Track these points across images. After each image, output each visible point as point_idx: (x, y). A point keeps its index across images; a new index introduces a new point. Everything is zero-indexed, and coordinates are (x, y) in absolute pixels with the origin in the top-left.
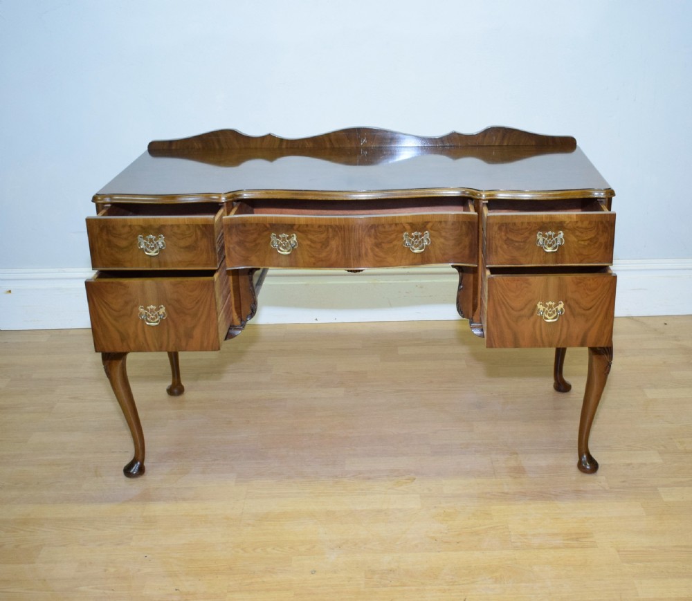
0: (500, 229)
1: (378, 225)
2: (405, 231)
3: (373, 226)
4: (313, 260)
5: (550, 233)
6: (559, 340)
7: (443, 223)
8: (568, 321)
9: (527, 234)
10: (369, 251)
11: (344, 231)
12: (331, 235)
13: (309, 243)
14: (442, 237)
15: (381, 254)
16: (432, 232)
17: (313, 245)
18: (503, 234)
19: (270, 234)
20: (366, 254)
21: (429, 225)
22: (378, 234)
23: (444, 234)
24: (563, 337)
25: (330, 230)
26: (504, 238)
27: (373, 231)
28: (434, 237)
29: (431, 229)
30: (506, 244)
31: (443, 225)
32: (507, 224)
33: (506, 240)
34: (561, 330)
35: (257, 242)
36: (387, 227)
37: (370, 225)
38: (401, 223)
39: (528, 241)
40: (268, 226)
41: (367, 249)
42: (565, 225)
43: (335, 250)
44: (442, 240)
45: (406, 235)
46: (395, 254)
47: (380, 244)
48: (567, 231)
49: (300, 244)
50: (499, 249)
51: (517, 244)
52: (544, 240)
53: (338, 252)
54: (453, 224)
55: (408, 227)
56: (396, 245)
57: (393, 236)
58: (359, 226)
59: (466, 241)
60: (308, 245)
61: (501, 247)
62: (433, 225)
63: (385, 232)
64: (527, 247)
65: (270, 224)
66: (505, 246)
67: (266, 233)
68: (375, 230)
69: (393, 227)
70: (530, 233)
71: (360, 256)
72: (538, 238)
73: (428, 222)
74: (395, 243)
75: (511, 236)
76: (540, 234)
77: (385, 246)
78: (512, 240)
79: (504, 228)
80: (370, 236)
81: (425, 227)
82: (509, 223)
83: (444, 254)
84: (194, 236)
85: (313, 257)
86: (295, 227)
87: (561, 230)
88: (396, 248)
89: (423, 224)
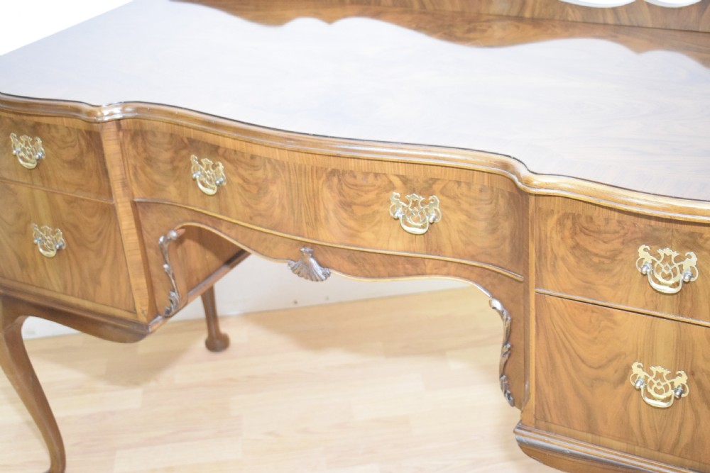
0: (561, 223)
1: (344, 173)
2: (394, 188)
3: (334, 172)
4: (248, 210)
5: (668, 251)
6: (677, 441)
7: (463, 185)
8: (695, 412)
9: (616, 244)
10: (332, 214)
11: (290, 173)
12: (270, 175)
13: (241, 182)
14: (462, 210)
15: (352, 223)
16: (444, 198)
17: (246, 186)
18: (567, 233)
19: (189, 155)
20: (327, 219)
21: (437, 187)
22: (345, 188)
23: (465, 206)
24: (685, 440)
25: (268, 166)
26: (570, 242)
27: (335, 180)
28: (447, 208)
29: (442, 193)
30: (574, 254)
31: (464, 188)
32: (575, 218)
33: (574, 248)
34: (681, 425)
35: (176, 164)
36: (360, 177)
37: (329, 170)
38: (385, 174)
39: (619, 258)
40: (186, 141)
41: (327, 211)
42: (701, 241)
43: (277, 201)
44: (464, 218)
45: (396, 197)
46: (376, 228)
47: (350, 205)
48: (705, 253)
49: (228, 181)
50: (560, 263)
51: (596, 260)
52: (653, 262)
53: (283, 208)
54: (481, 191)
55: (397, 182)
56: (378, 212)
57: (372, 196)
58: (312, 167)
59: (506, 227)
60: (239, 184)
61: (563, 259)
62: (444, 187)
63: (356, 185)
64: (618, 268)
65: (188, 138)
66: (571, 259)
67: (184, 152)
68: (339, 180)
69: (371, 179)
70: (623, 243)
71: (316, 219)
72: (641, 256)
73: (435, 180)
74: (376, 207)
75: (583, 240)
76: (645, 250)
77: (359, 211)
78: (586, 250)
79: (569, 223)
80: (330, 188)
81: (431, 186)
82: (579, 216)
83: (467, 244)
84: (77, 146)
85: (248, 206)
86: (221, 151)
87: (692, 250)
88: (378, 217)
89: (426, 182)
